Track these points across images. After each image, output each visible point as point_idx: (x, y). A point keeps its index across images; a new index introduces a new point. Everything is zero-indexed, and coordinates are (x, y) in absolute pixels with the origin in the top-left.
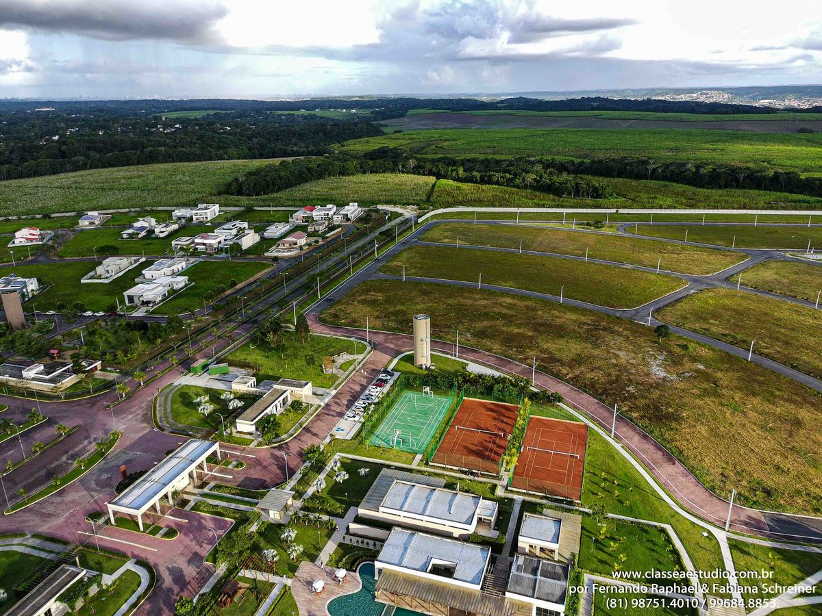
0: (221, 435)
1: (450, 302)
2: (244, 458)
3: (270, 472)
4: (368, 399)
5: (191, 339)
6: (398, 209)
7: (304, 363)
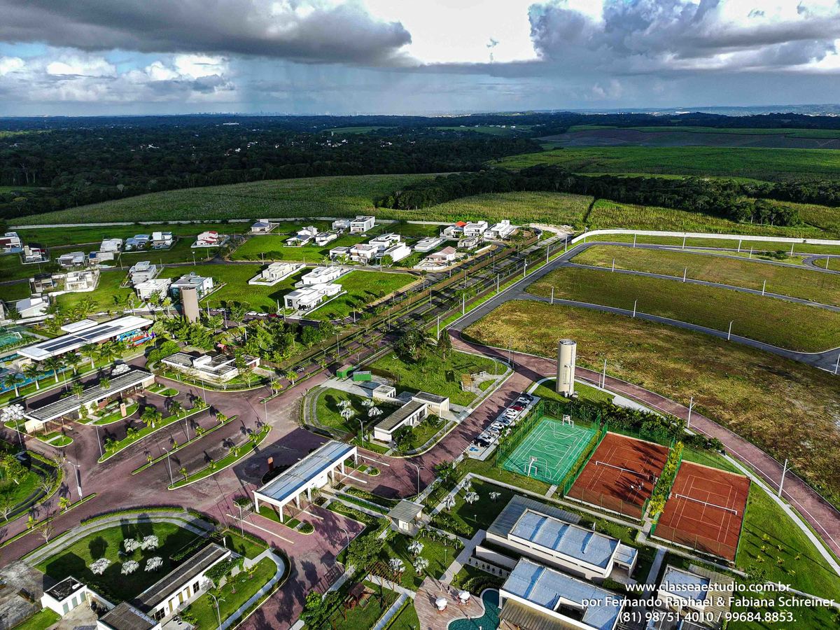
0: (359, 440)
1: (600, 328)
2: (379, 465)
3: (402, 482)
4: (504, 422)
5: (340, 345)
6: (551, 229)
7: (444, 378)
